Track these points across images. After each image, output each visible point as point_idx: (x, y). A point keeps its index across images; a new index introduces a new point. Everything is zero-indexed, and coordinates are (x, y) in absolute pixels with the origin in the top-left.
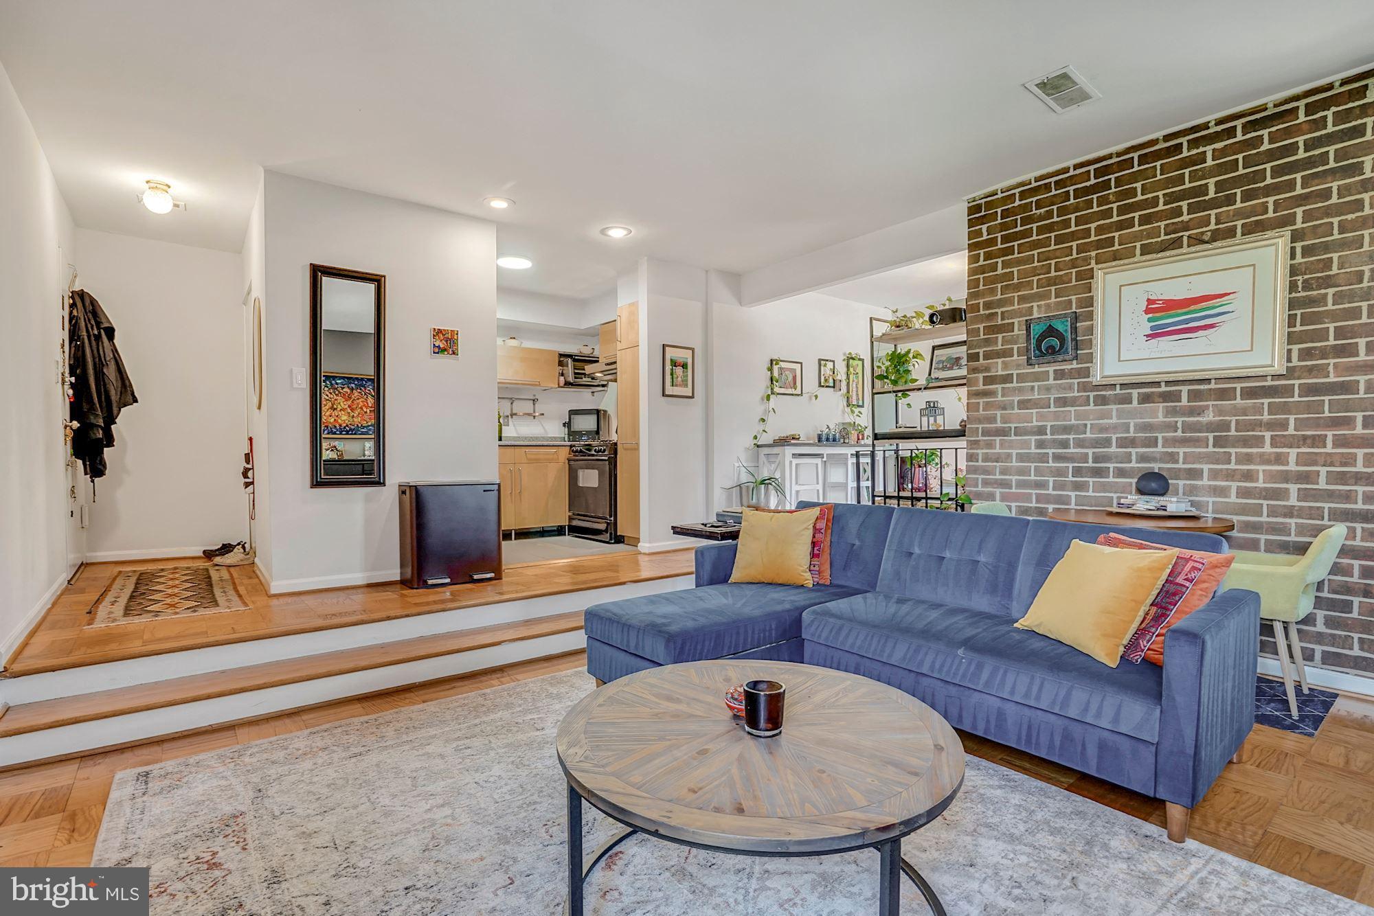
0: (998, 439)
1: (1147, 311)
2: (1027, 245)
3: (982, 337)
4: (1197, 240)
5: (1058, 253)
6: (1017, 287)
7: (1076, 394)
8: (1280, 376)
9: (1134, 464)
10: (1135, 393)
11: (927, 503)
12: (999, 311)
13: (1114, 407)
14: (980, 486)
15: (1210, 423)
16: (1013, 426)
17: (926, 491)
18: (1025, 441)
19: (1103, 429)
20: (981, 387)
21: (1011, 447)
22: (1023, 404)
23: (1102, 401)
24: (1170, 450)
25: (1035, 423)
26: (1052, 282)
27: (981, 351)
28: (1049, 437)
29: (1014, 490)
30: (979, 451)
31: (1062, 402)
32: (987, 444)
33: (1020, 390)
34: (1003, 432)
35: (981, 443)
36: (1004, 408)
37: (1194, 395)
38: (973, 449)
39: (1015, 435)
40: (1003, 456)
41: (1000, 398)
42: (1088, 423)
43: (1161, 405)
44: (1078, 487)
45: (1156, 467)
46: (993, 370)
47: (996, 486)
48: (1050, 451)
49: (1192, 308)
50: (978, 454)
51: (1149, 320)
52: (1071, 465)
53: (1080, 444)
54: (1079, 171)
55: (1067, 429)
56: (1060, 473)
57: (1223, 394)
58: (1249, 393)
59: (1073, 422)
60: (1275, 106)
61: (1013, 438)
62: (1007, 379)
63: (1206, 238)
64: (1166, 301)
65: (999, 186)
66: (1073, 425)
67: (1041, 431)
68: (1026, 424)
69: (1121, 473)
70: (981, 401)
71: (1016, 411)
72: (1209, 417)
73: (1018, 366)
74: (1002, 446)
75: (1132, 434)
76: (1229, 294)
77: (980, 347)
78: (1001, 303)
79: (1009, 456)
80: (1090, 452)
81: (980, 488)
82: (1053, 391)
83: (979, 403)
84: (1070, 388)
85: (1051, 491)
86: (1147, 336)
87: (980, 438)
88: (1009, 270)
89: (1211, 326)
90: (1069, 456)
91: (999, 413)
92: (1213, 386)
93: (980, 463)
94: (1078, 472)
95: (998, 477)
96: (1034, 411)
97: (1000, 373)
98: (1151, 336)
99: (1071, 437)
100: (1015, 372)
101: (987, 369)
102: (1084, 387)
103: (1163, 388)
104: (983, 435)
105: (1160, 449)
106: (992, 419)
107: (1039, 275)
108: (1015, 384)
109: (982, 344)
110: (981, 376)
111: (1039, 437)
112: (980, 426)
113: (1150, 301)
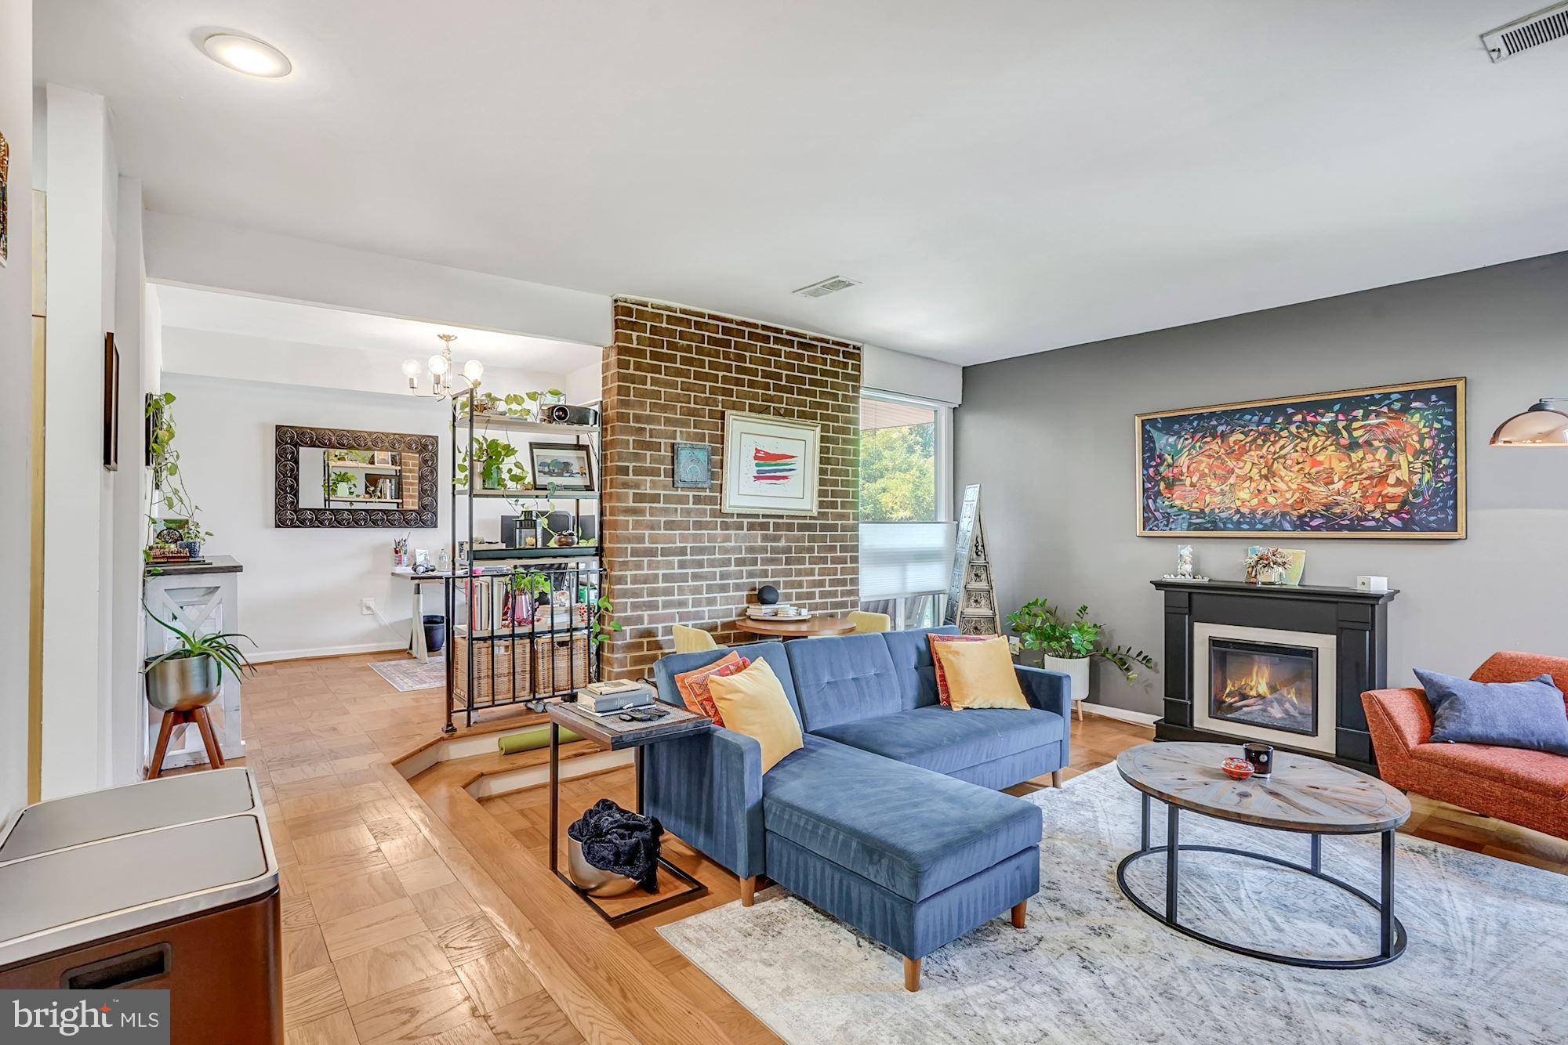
0: (646, 559)
1: (756, 458)
2: (672, 370)
3: (631, 450)
4: (777, 412)
5: (696, 388)
6: (665, 408)
7: (709, 519)
8: (811, 518)
9: (744, 580)
10: (746, 521)
11: (553, 638)
12: (648, 427)
13: (733, 532)
14: (629, 610)
15: (783, 547)
16: (659, 546)
17: (532, 622)
18: (670, 561)
19: (725, 551)
20: (631, 504)
21: (657, 568)
22: (669, 525)
23: (725, 526)
24: (764, 568)
25: (678, 545)
26: (692, 412)
27: (631, 465)
28: (689, 557)
29: (660, 611)
30: (628, 573)
31: (699, 525)
32: (636, 565)
33: (666, 511)
34: (651, 553)
35: (630, 564)
36: (652, 528)
37: (777, 526)
38: (622, 570)
39: (662, 556)
40: (651, 577)
41: (648, 517)
42: (717, 545)
43: (759, 532)
44: (711, 602)
45: (758, 581)
46: (643, 488)
47: (644, 608)
48: (690, 571)
49: (778, 461)
50: (626, 576)
51: (757, 465)
52: (704, 583)
53: (712, 563)
54: (712, 322)
55: (702, 551)
56: (697, 590)
57: (789, 527)
58: (802, 527)
59: (707, 544)
60: (810, 339)
61: (660, 558)
62: (655, 498)
63: (782, 412)
64: (766, 453)
65: (650, 300)
66: (706, 547)
67: (682, 552)
68: (670, 545)
69: (738, 587)
70: (630, 519)
71: (662, 531)
72: (782, 543)
73: (665, 488)
74: (649, 568)
75: (743, 556)
76: (793, 457)
77: (629, 461)
78: (650, 420)
79: (657, 576)
80: (718, 570)
81: (629, 613)
82: (692, 514)
83: (628, 521)
84: (704, 512)
85: (690, 609)
86: (755, 477)
87: (629, 559)
88: (656, 388)
89: (785, 478)
90: (704, 575)
91: (647, 533)
92: (785, 521)
93: (629, 586)
94: (710, 589)
95: (646, 599)
96: (677, 532)
97: (648, 491)
98: (757, 478)
99: (705, 557)
100: (662, 492)
101: (637, 486)
102: (714, 514)
103: (761, 520)
104: (632, 556)
105: (759, 567)
106: (641, 539)
107: (682, 402)
108: (661, 505)
109: (632, 458)
110: (631, 492)
111: (680, 558)
112: (629, 546)
113: (758, 451)
